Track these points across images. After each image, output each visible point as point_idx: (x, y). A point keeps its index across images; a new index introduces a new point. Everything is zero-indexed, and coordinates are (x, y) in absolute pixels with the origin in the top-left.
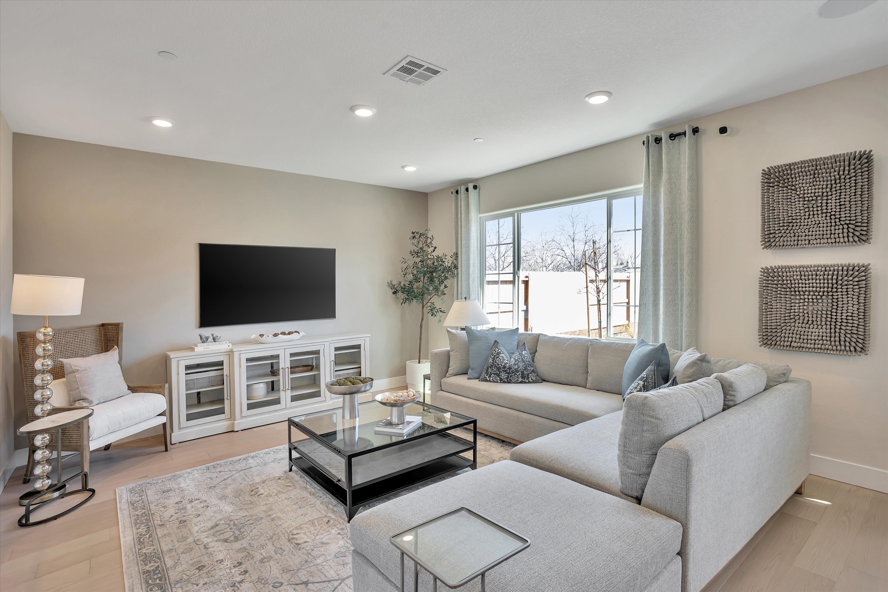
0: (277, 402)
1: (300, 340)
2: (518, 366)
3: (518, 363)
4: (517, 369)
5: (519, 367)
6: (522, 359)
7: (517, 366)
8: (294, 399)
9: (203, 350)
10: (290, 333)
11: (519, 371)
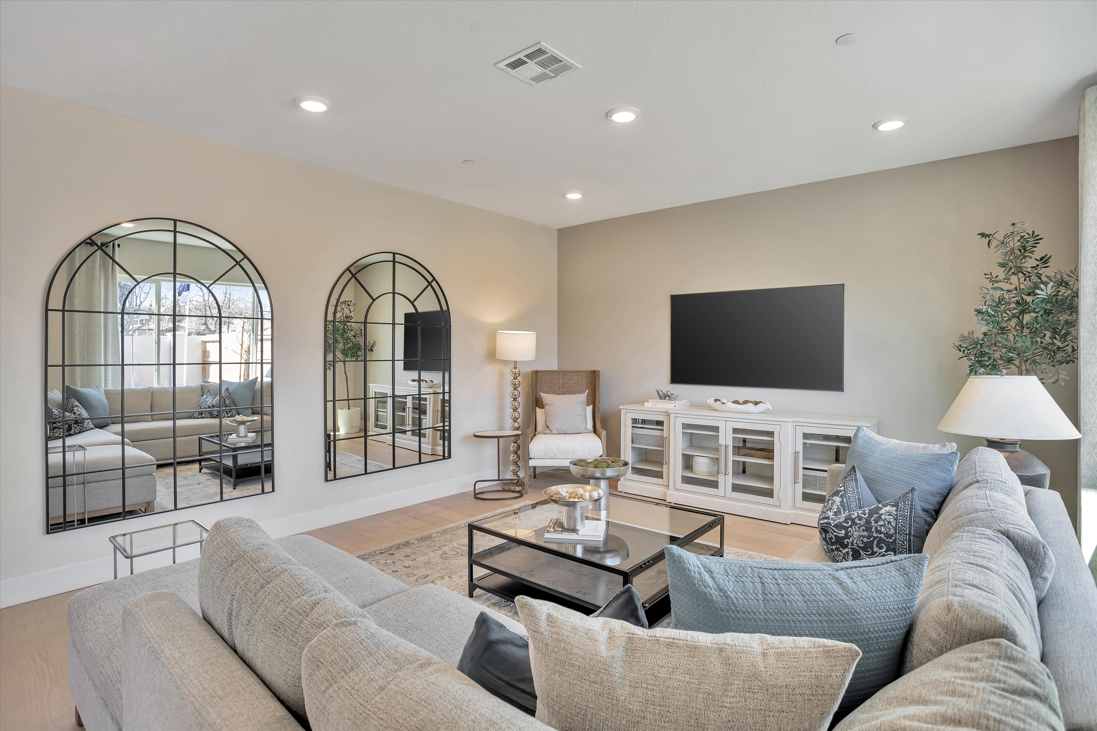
0: (714, 484)
1: (763, 414)
2: (846, 534)
3: (851, 526)
4: (843, 538)
5: (847, 536)
6: (868, 522)
7: (843, 532)
8: (736, 488)
9: (651, 406)
10: (745, 402)
11: (845, 546)
